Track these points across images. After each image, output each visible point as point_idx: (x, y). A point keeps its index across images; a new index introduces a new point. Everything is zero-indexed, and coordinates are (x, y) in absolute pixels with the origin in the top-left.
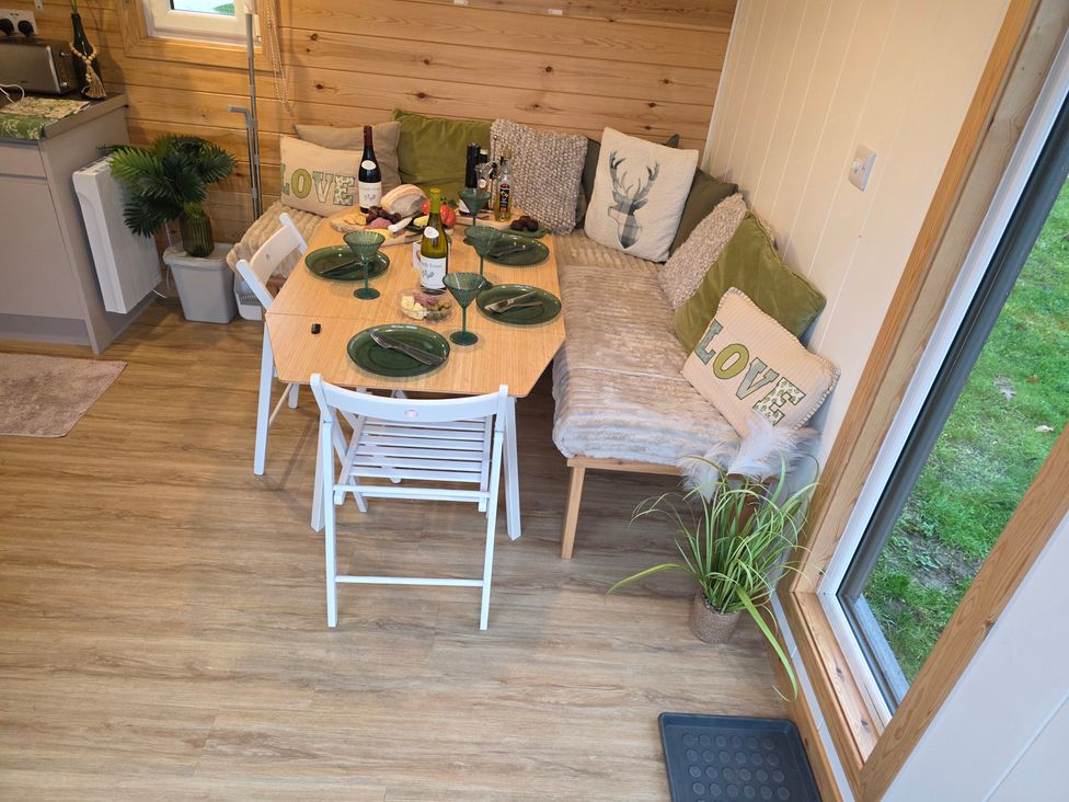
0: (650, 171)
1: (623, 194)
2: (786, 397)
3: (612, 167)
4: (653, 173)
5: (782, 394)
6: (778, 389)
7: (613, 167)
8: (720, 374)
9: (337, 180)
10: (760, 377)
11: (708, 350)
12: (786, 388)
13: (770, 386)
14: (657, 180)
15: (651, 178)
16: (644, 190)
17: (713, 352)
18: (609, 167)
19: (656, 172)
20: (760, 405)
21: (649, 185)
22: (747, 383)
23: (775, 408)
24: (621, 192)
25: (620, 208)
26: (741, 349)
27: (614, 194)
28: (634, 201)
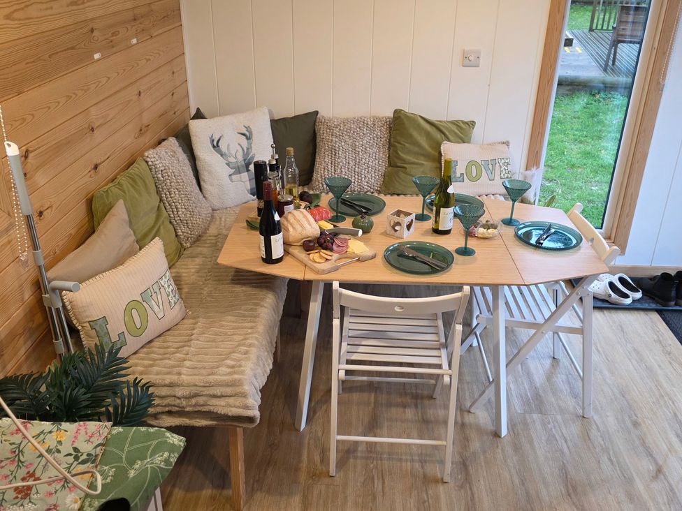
0: (244, 134)
1: (234, 160)
2: (506, 164)
3: (214, 147)
4: (248, 134)
5: (503, 164)
6: (501, 164)
7: (216, 146)
8: (474, 179)
9: (162, 282)
10: (490, 166)
11: (458, 175)
12: (503, 161)
13: (497, 165)
14: (254, 137)
15: (248, 138)
16: (248, 149)
17: (462, 174)
18: (212, 149)
19: (251, 133)
20: (502, 175)
21: (250, 144)
22: (489, 173)
23: (507, 171)
24: (232, 160)
25: (238, 171)
26: (472, 163)
27: (228, 164)
28: (245, 160)
